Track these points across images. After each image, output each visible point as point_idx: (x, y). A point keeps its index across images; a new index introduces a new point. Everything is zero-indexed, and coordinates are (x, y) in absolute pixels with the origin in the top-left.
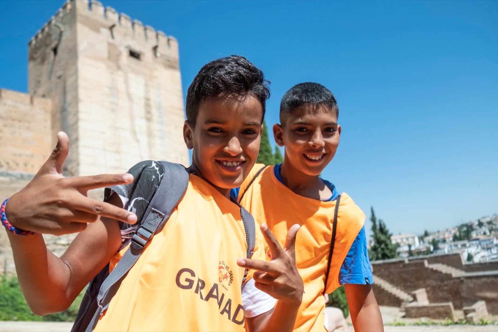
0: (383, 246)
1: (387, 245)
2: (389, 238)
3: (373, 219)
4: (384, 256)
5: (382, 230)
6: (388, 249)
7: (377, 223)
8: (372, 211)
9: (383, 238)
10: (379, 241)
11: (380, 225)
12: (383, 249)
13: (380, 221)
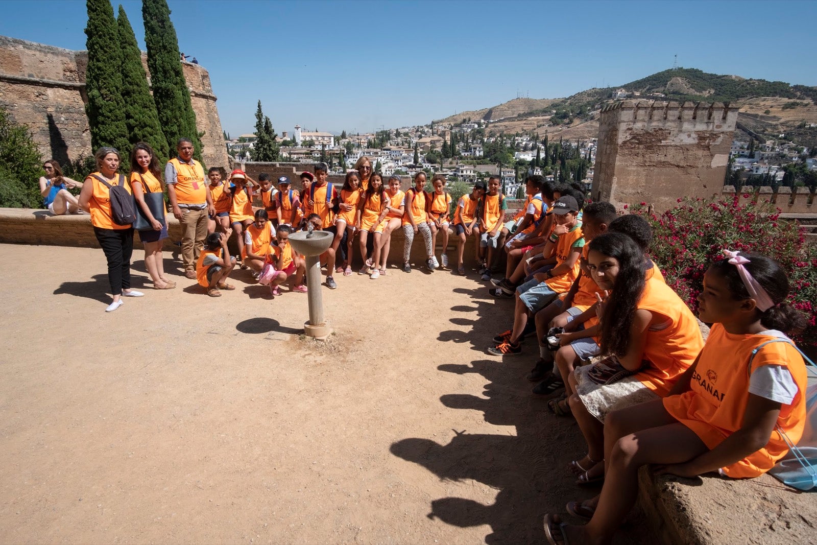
0: (265, 147)
1: (270, 146)
2: (274, 139)
3: (259, 115)
4: (266, 158)
5: (268, 129)
6: (270, 150)
7: (264, 120)
8: (259, 106)
9: (267, 137)
10: (262, 141)
11: (267, 123)
12: (264, 149)
13: (267, 119)
